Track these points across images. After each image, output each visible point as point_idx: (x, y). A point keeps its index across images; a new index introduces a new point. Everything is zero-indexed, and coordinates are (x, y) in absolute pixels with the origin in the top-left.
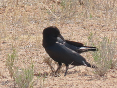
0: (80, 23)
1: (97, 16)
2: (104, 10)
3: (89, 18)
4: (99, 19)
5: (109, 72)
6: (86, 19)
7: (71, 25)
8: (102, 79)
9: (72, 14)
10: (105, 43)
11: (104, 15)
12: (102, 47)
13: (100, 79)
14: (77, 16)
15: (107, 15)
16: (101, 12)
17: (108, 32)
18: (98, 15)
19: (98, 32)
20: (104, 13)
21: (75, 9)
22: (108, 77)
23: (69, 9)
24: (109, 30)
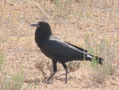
0: (75, 23)
1: (94, 15)
2: (103, 9)
3: (85, 17)
4: (97, 18)
5: (108, 78)
6: (82, 19)
7: (66, 25)
8: (100, 86)
9: (67, 13)
10: (104, 46)
11: (102, 14)
12: (100, 50)
13: (98, 87)
14: (72, 16)
15: (106, 14)
16: (99, 11)
17: (107, 33)
18: (96, 14)
19: (96, 34)
20: (103, 12)
21: (70, 7)
22: (107, 84)
23: (63, 7)
24: (107, 31)
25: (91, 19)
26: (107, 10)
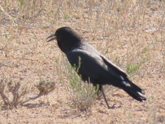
0: (48, 27)
1: (75, 16)
2: (87, 8)
3: (63, 20)
4: (78, 21)
5: (95, 104)
6: (58, 22)
7: (35, 31)
8: (83, 115)
9: (36, 13)
11: (86, 16)
13: (80, 116)
14: (43, 17)
15: (91, 15)
16: (81, 11)
17: (93, 42)
18: (76, 14)
20: (87, 12)
21: (41, 6)
22: (93, 112)
23: (32, 5)
24: (93, 39)
25: (70, 22)
26: (93, 10)
